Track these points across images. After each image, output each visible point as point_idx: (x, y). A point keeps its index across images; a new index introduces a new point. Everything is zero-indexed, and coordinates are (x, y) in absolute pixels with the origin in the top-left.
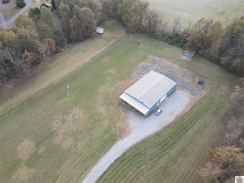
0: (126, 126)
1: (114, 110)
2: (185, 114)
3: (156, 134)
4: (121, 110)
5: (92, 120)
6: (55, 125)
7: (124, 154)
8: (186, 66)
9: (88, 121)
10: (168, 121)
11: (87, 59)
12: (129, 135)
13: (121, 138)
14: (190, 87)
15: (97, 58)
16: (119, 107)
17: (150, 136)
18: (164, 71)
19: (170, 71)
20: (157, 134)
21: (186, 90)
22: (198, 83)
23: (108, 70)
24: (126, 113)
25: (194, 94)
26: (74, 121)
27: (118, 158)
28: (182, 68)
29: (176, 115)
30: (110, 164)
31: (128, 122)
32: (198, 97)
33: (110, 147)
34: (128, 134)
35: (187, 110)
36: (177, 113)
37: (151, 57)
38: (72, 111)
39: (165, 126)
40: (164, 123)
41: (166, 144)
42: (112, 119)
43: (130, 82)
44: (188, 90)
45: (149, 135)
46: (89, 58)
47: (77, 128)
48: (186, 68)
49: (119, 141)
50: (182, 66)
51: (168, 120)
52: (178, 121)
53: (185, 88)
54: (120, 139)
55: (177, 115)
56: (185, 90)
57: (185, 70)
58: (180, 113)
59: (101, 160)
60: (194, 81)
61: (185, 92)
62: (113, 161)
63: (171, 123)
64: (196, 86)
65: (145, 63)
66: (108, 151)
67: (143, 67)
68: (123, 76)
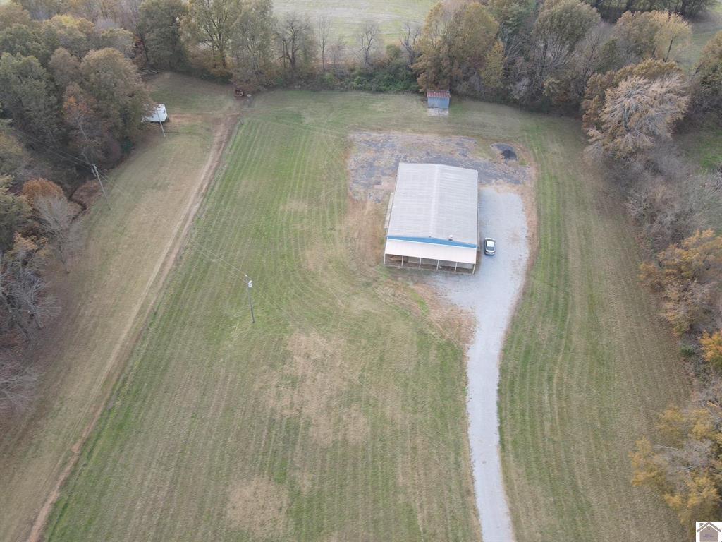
0: (452, 310)
1: (391, 291)
2: (538, 228)
3: (524, 294)
4: (411, 284)
5: (364, 342)
6: (279, 405)
7: (503, 371)
8: (451, 130)
9: (353, 347)
10: (522, 257)
11: (190, 203)
12: (475, 326)
13: (466, 341)
14: (496, 170)
16: (397, 281)
17: (518, 304)
18: (418, 158)
19: (429, 153)
20: (527, 294)
21: (497, 179)
22: (503, 157)
23: (281, 208)
24: (425, 283)
25: (517, 182)
26: (321, 365)
27: (499, 385)
28: (447, 138)
29: (524, 237)
30: (495, 408)
31: (450, 301)
32: (529, 185)
33: (462, 373)
34: (472, 326)
35: (534, 218)
36: (522, 234)
37: (356, 136)
38: (289, 348)
39: (526, 269)
40: (519, 264)
41: (557, 305)
42: (409, 313)
43: (366, 212)
44: (500, 179)
45: (514, 303)
46: (192, 197)
47: (344, 379)
48: (453, 134)
49: (469, 349)
50: (443, 134)
51: (521, 255)
52: (539, 249)
53: (490, 176)
54: (466, 345)
55: (526, 237)
56: (493, 181)
57: (456, 139)
58: (528, 231)
59: (469, 411)
60: (492, 155)
61: (497, 184)
62: (494, 397)
63: (530, 258)
64: (506, 163)
65: (357, 156)
66: (466, 383)
67: (362, 167)
68: (335, 205)
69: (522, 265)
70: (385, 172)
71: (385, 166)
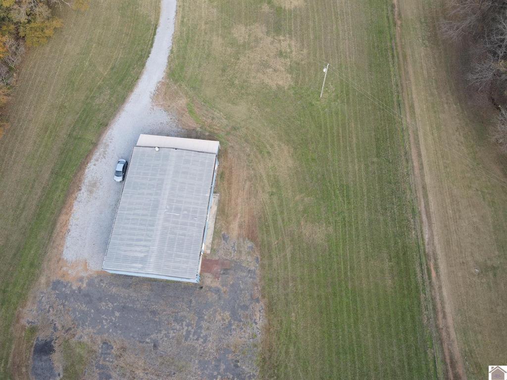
0: (169, 106)
1: (215, 122)
3: (107, 125)
4: (198, 129)
5: (236, 82)
6: (288, 42)
7: (143, 65)
9: (244, 77)
10: (94, 163)
12: (154, 95)
13: (163, 84)
14: (74, 310)
15: (418, 270)
17: (115, 115)
18: (172, 334)
19: (155, 346)
20: (104, 125)
21: (80, 289)
22: (53, 343)
23: (331, 229)
24: (187, 130)
25: (56, 285)
26: (265, 65)
27: (149, 56)
30: (154, 45)
31: (169, 114)
32: (43, 280)
33: (171, 60)
34: (156, 95)
36: (83, 194)
38: (289, 76)
39: (96, 150)
40: (100, 155)
42: (203, 103)
43: (238, 220)
44: (74, 291)
45: (118, 116)
47: (249, 57)
49: (163, 78)
51: (95, 165)
53: (86, 297)
54: (163, 81)
55: (80, 190)
56: (85, 285)
58: (76, 197)
59: (171, 41)
60: (67, 347)
62: (154, 51)
63: (87, 163)
64: (55, 329)
65: (254, 336)
66: (169, 57)
67: (245, 307)
68: (272, 231)
69: (98, 154)
70: (216, 297)
71: (215, 311)
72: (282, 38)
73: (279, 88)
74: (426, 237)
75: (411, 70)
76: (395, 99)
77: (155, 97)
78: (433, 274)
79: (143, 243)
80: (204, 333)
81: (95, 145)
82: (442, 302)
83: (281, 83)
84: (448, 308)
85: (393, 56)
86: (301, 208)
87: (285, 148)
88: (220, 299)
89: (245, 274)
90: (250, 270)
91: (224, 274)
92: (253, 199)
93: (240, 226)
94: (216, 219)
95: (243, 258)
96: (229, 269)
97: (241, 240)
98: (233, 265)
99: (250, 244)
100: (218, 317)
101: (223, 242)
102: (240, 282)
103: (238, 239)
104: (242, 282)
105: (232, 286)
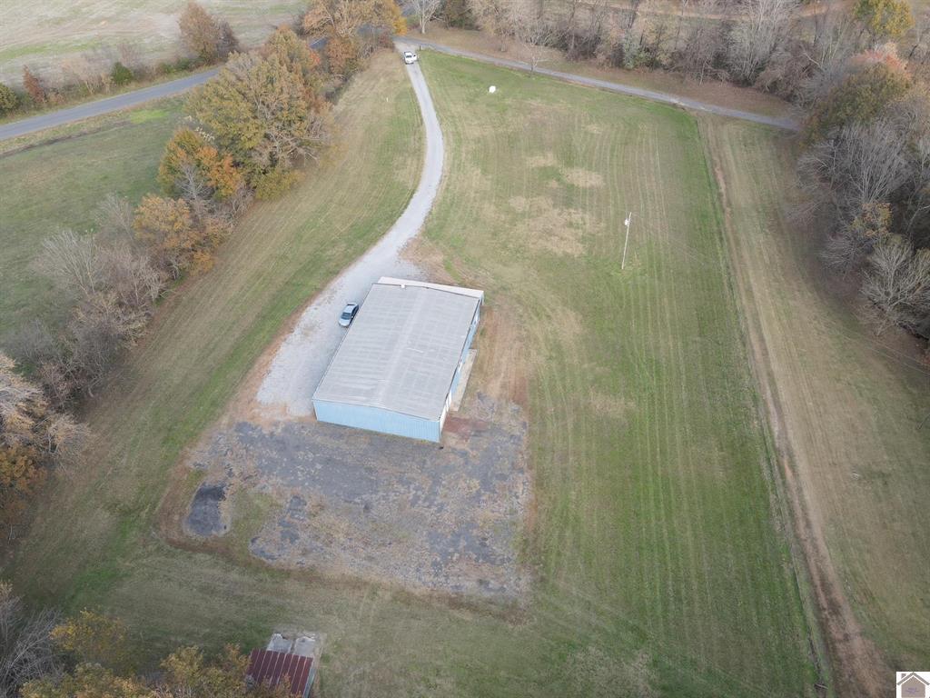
0: (420, 261)
3: (337, 273)
5: (511, 246)
6: (581, 215)
9: (521, 242)
10: (314, 307)
12: (402, 249)
13: (415, 240)
14: (260, 457)
17: (350, 265)
18: (392, 496)
19: (367, 508)
20: (334, 273)
21: (272, 434)
22: (224, 489)
23: (633, 404)
25: (241, 427)
27: (401, 216)
31: (419, 268)
32: (225, 420)
35: (263, 359)
36: (296, 336)
38: (581, 245)
39: (320, 295)
40: (324, 299)
42: (464, 261)
43: (500, 379)
44: (264, 436)
45: (353, 266)
49: (416, 235)
51: (315, 309)
53: (281, 444)
54: (416, 238)
55: (292, 332)
56: (279, 430)
57: (290, 557)
58: (285, 339)
59: (430, 204)
60: (243, 497)
61: (276, 424)
62: (408, 211)
64: (231, 474)
65: (512, 512)
66: (426, 217)
67: (503, 477)
68: (548, 396)
69: (322, 298)
70: (461, 461)
71: (459, 477)
72: (573, 211)
73: (567, 255)
74: (776, 429)
75: (746, 255)
76: (725, 281)
77: (404, 251)
78: (789, 473)
79: (371, 376)
80: (439, 500)
81: (319, 291)
82: (804, 508)
83: (569, 251)
84: (814, 517)
85: (721, 239)
86: (590, 377)
87: (572, 314)
88: (466, 463)
89: (505, 439)
90: (512, 436)
91: (475, 436)
92: (523, 360)
93: (504, 386)
94: (470, 375)
95: (505, 421)
96: (484, 432)
97: (504, 401)
98: (489, 427)
99: (515, 407)
100: (462, 484)
101: (477, 400)
102: (498, 447)
103: (499, 399)
104: (501, 447)
105: (486, 450)
